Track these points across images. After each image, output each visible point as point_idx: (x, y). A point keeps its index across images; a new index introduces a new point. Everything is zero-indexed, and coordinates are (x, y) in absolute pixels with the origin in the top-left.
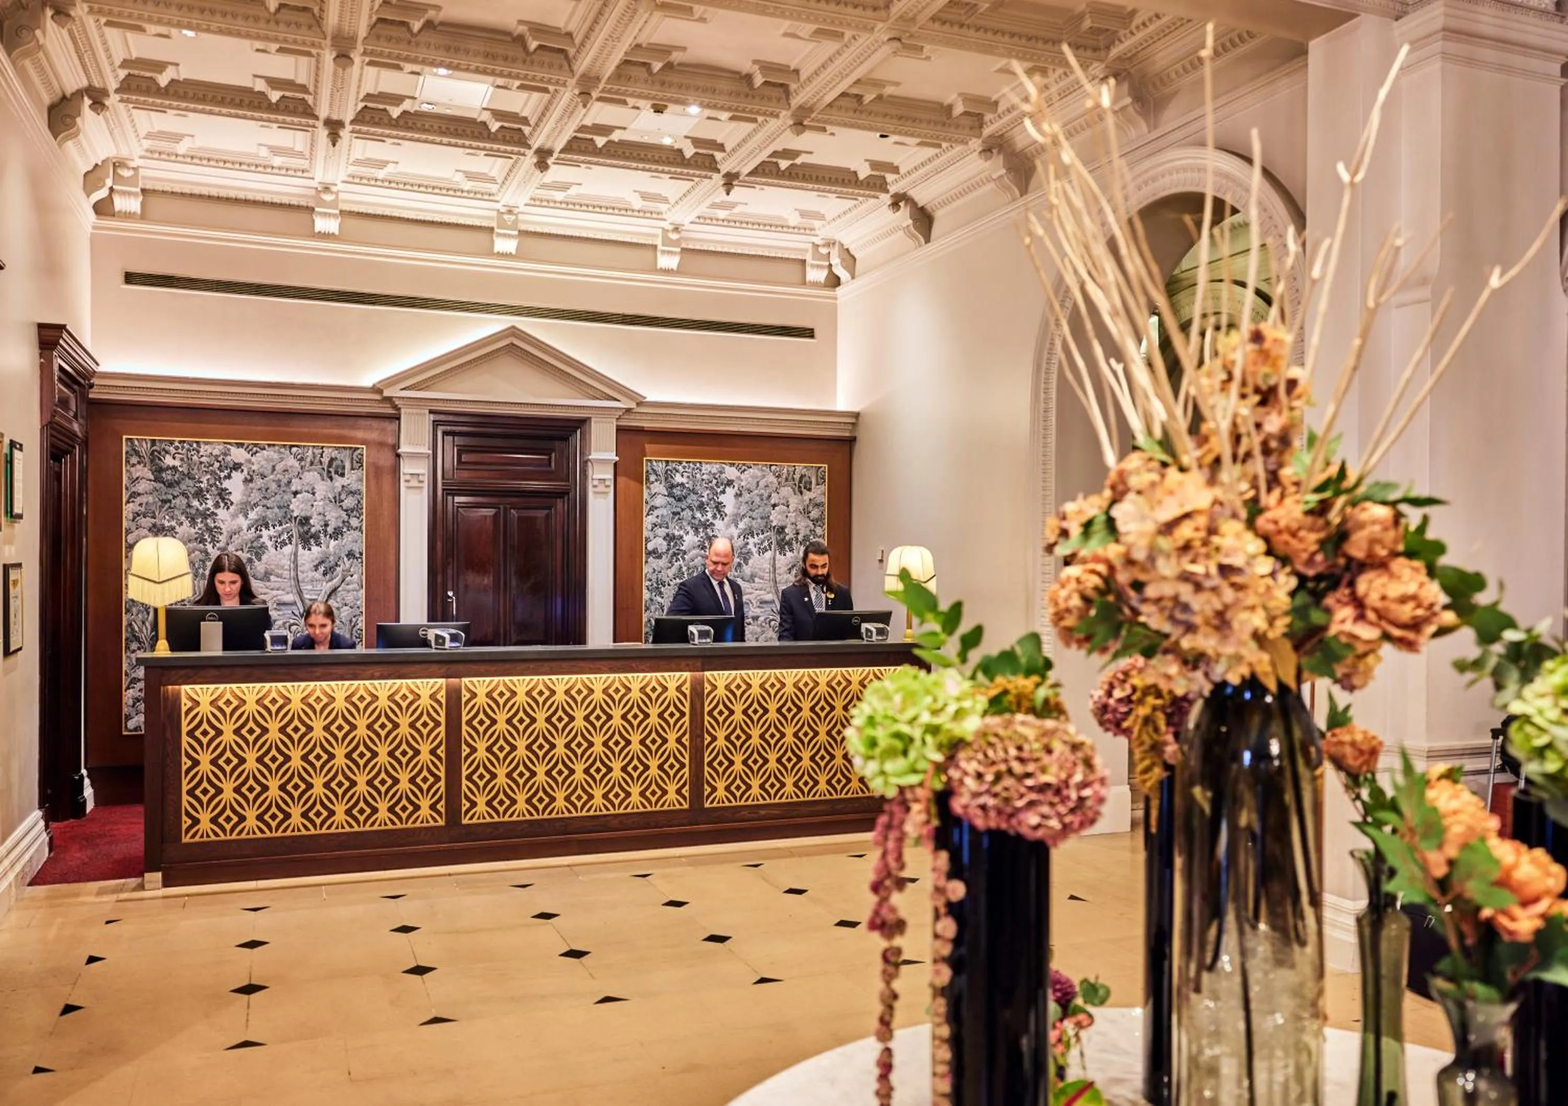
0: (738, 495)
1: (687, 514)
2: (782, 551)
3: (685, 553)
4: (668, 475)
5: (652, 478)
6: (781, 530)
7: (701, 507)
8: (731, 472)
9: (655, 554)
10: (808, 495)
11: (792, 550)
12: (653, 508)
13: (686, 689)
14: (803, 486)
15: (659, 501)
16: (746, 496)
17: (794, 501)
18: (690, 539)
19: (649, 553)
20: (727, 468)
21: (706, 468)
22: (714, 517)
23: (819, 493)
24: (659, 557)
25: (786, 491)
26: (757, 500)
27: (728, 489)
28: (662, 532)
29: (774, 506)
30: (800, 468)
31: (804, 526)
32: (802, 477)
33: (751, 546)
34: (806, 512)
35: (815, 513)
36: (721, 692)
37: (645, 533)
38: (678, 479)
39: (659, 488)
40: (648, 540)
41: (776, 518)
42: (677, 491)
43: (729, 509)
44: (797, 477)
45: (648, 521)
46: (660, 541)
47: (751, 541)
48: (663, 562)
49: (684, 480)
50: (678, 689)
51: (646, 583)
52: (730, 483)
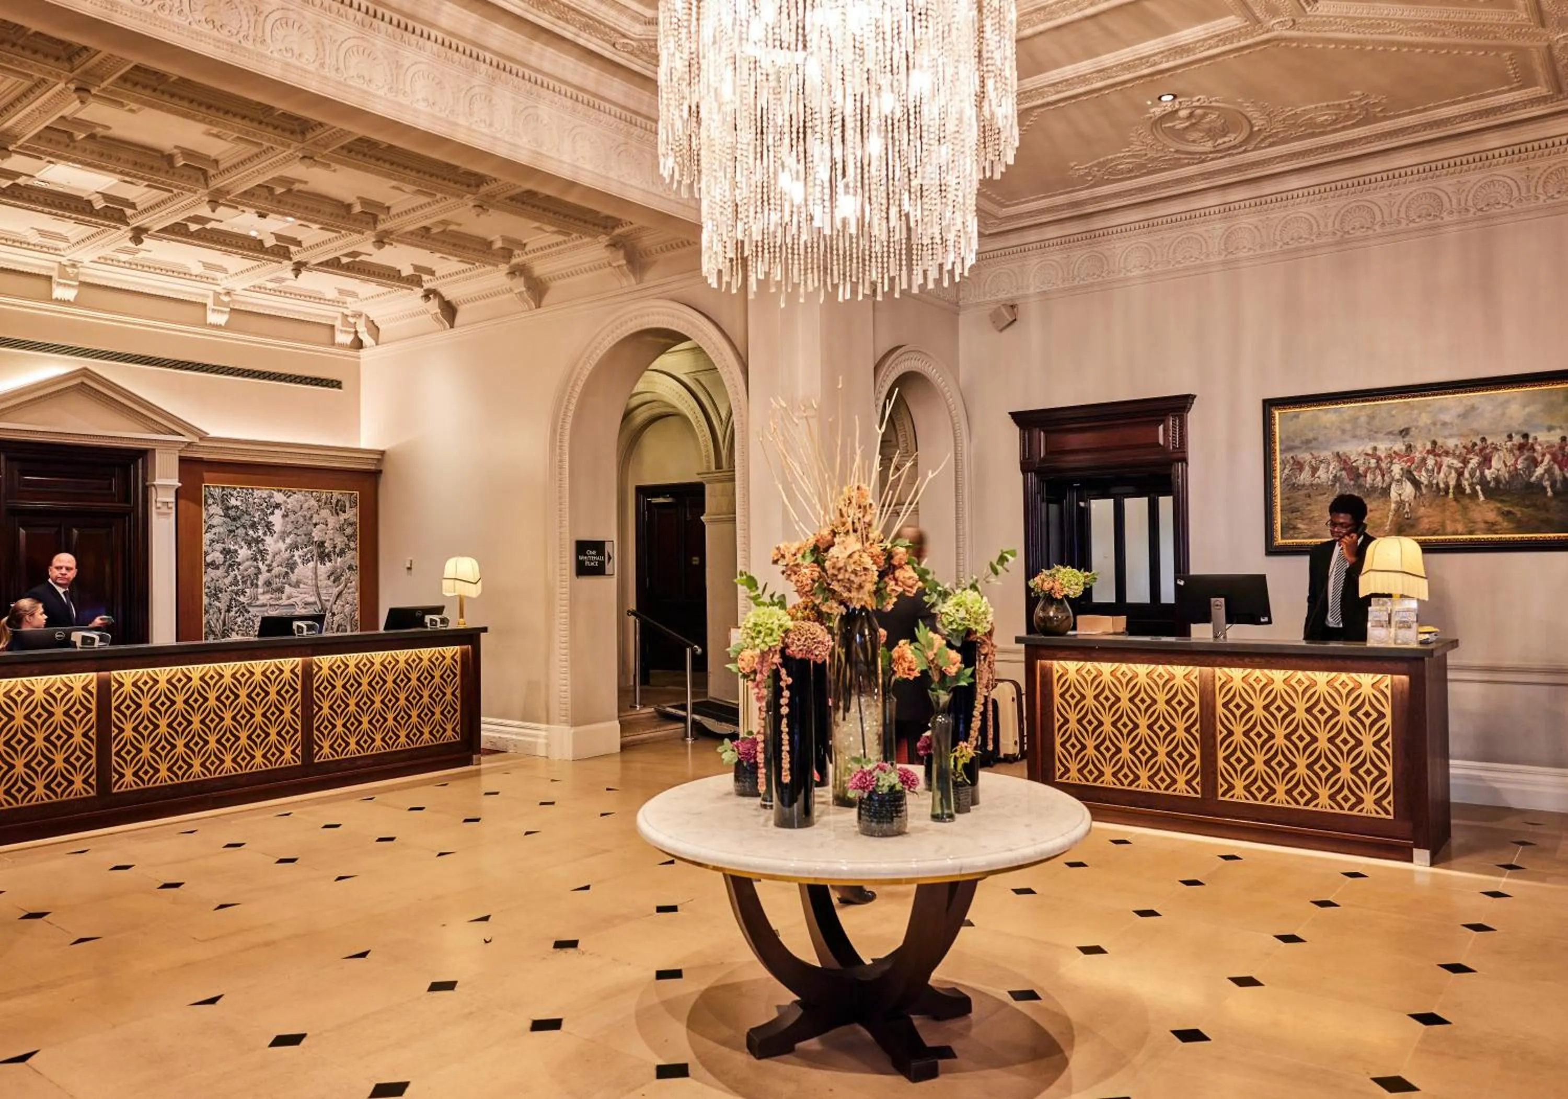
0: (285, 516)
1: (241, 531)
2: (323, 562)
3: (239, 564)
4: (224, 499)
5: (210, 501)
6: (321, 544)
7: (254, 526)
8: (279, 497)
9: (213, 565)
10: (343, 516)
11: (330, 561)
12: (211, 527)
13: (299, 671)
14: (338, 508)
15: (216, 521)
16: (292, 517)
17: (332, 521)
18: (244, 553)
19: (208, 565)
20: (275, 493)
21: (257, 493)
22: (265, 534)
23: (352, 514)
24: (217, 568)
25: (325, 513)
26: (301, 520)
27: (276, 511)
28: (219, 547)
29: (315, 525)
30: (336, 494)
31: (340, 541)
32: (338, 501)
33: (296, 558)
34: (341, 529)
35: (349, 531)
36: (325, 672)
37: (205, 548)
38: (233, 502)
39: (216, 509)
40: (206, 554)
41: (317, 535)
42: (232, 513)
43: (277, 527)
44: (334, 501)
45: (207, 537)
46: (217, 554)
47: (296, 553)
48: (220, 572)
49: (239, 503)
50: (292, 671)
51: (205, 590)
52: (278, 506)
